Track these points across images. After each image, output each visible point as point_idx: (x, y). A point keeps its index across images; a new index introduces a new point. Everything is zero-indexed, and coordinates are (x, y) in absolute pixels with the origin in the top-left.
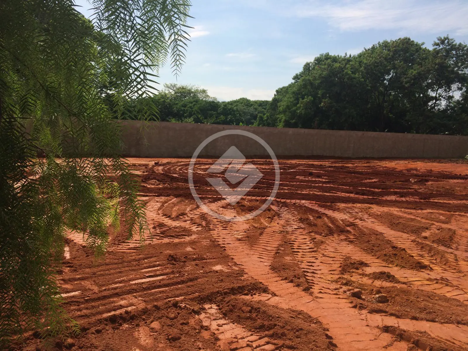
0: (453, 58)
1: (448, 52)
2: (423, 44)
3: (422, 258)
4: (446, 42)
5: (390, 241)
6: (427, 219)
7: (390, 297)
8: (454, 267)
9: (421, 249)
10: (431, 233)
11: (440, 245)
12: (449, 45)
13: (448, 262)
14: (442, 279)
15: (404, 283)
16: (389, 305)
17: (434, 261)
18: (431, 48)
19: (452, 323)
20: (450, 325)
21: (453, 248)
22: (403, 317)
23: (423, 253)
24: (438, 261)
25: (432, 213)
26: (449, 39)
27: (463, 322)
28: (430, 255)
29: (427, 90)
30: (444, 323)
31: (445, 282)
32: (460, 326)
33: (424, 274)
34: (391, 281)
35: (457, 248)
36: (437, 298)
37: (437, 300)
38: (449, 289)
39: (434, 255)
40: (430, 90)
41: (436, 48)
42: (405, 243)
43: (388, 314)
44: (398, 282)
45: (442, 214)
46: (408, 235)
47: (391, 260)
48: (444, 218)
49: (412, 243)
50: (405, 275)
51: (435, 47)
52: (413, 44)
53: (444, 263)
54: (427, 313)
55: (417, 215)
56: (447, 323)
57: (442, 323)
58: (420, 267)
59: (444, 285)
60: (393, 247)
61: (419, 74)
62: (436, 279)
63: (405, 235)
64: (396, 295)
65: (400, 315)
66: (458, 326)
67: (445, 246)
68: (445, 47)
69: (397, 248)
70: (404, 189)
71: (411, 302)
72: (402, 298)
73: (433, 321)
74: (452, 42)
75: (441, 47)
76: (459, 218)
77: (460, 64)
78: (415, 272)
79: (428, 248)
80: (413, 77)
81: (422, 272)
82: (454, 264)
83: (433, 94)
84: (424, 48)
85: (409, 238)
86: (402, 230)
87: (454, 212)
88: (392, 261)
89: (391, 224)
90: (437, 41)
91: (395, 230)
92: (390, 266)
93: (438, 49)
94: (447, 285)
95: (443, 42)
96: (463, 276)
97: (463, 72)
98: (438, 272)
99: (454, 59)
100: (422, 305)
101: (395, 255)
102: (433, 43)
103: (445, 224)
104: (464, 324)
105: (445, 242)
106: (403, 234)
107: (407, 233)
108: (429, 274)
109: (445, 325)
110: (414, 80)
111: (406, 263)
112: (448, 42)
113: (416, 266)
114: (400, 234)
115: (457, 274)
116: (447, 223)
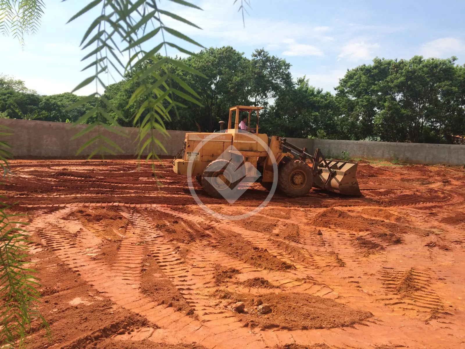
0: (268, 69)
1: (264, 63)
2: (243, 53)
3: (283, 257)
4: (262, 53)
5: (250, 242)
6: (272, 216)
7: (272, 306)
8: (312, 264)
9: (278, 248)
10: (280, 229)
11: (291, 241)
12: (265, 57)
13: (305, 259)
14: (308, 277)
15: (278, 287)
16: (273, 315)
17: (293, 259)
18: (250, 58)
19: (337, 326)
20: (336, 329)
21: (302, 243)
22: (294, 329)
23: (281, 251)
24: (296, 258)
25: (273, 209)
26: (264, 51)
27: (346, 324)
28: (287, 252)
30: (331, 328)
31: (312, 280)
32: (344, 328)
33: (290, 275)
34: (265, 287)
35: (305, 243)
36: (313, 300)
37: (314, 303)
38: (317, 288)
39: (291, 252)
40: (249, 96)
42: (262, 242)
43: (280, 327)
44: (273, 287)
45: (281, 210)
46: (262, 234)
47: (259, 263)
48: (284, 214)
49: (268, 242)
50: (276, 278)
51: (254, 58)
52: (235, 53)
53: (302, 260)
54: (311, 319)
55: (262, 213)
56: (333, 327)
57: (329, 328)
58: (286, 267)
59: (312, 284)
60: (256, 248)
61: (242, 80)
62: (304, 279)
63: (260, 235)
64: (277, 303)
65: (291, 326)
66: (343, 330)
67: (295, 242)
68: (261, 58)
69: (258, 249)
71: (294, 309)
72: (283, 306)
73: (321, 328)
74: (267, 55)
75: (259, 58)
76: (296, 212)
77: (273, 75)
78: (282, 273)
79: (285, 246)
80: (237, 83)
81: (289, 272)
82: (311, 260)
83: (253, 100)
84: (244, 57)
85: (264, 236)
86: (256, 229)
87: (290, 207)
88: (260, 265)
89: (245, 223)
90: (255, 53)
91: (249, 230)
92: (259, 269)
93: (256, 59)
94: (315, 284)
95: (259, 54)
96: (322, 272)
97: (276, 82)
98: (301, 270)
100: (305, 309)
101: (260, 256)
102: (252, 54)
104: (347, 326)
105: (295, 238)
106: (257, 233)
107: (261, 232)
108: (295, 274)
109: (333, 329)
110: (238, 86)
111: (272, 264)
112: (264, 54)
113: (282, 267)
114: (255, 233)
115: (316, 270)
116: (288, 218)
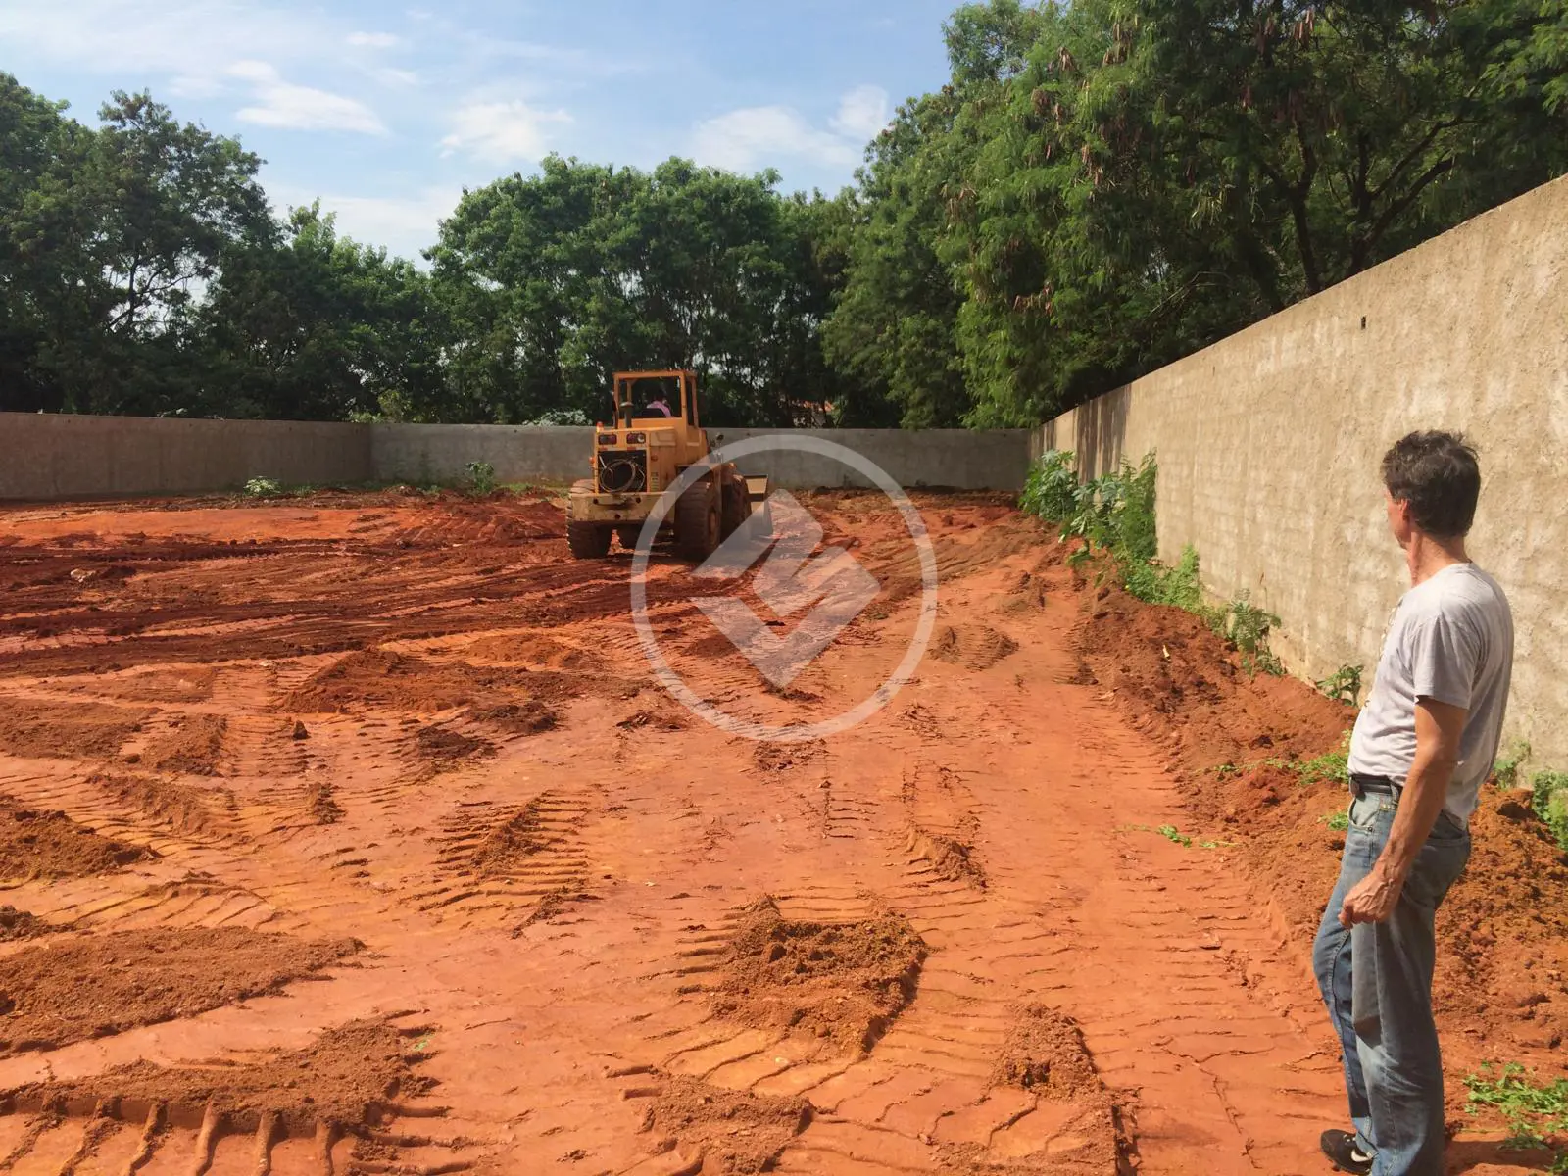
0: (171, 168)
1: (156, 146)
2: (64, 106)
3: (123, 829)
4: (143, 111)
5: (11, 797)
6: (136, 698)
7: (17, 989)
8: (227, 831)
9: (121, 801)
10: (153, 739)
11: (183, 772)
12: (155, 124)
13: (206, 821)
14: (191, 877)
15: (65, 928)
16: (17, 1017)
17: (166, 828)
18: (96, 125)
19: (226, 1002)
20: (221, 1010)
21: (223, 772)
22: (66, 1041)
23: (128, 810)
24: (178, 822)
25: (151, 674)
26: (150, 105)
27: (256, 989)
28: (151, 811)
29: (101, 267)
30: (201, 1011)
31: (201, 884)
32: (248, 1003)
33: (134, 879)
34: (18, 935)
35: (235, 771)
36: (176, 942)
37: (175, 948)
38: (213, 901)
39: (164, 808)
40: (108, 269)
41: (113, 128)
42: (64, 791)
43: (13, 1048)
44: (47, 929)
45: (183, 674)
46: (72, 764)
47: (16, 861)
48: (189, 685)
49: (88, 786)
50: (69, 901)
51: (110, 123)
52: (30, 102)
53: (196, 825)
54: (146, 1001)
55: (101, 692)
56: (211, 1007)
57: (194, 1014)
58: (122, 856)
59: (199, 894)
60: (24, 816)
61: (64, 208)
62: (173, 884)
63: (63, 766)
64: (39, 977)
65: (55, 1037)
66: (243, 1008)
67: (199, 773)
68: (141, 127)
69: (33, 815)
70: (52, 608)
71: (93, 981)
72: (61, 981)
73: (167, 1017)
74: (164, 118)
75: (129, 127)
76: (236, 675)
77: (195, 192)
78: (103, 880)
79: (144, 791)
80: (42, 218)
81: (127, 872)
82: (227, 820)
83: (121, 282)
84: (69, 119)
85: (79, 772)
86: (52, 750)
87: (221, 660)
88: (21, 865)
89: (9, 736)
90: (115, 106)
91: (23, 755)
92: (14, 882)
93: (118, 131)
94: (206, 893)
95: (133, 111)
96: (255, 852)
97: (208, 219)
98: (177, 858)
99: (176, 173)
100: (130, 979)
101: (31, 840)
102: (101, 108)
103: (195, 702)
104: (261, 994)
105: (198, 761)
106: (55, 762)
107: (71, 758)
108: (148, 875)
109: (205, 1015)
110: (47, 227)
111: (69, 859)
112: (149, 114)
113: (103, 861)
114: (45, 764)
115: (237, 848)
116: (198, 698)
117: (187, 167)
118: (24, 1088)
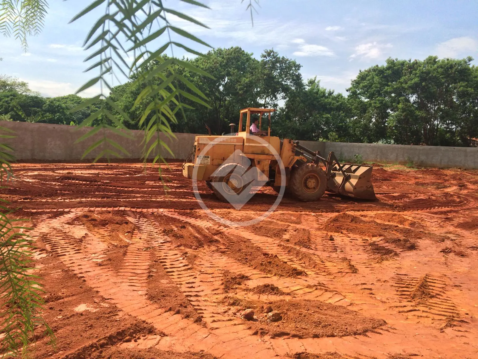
0: (277, 70)
1: (274, 63)
2: (252, 54)
3: (293, 263)
4: (272, 54)
5: (260, 248)
6: (282, 221)
7: (282, 313)
8: (324, 270)
9: (288, 253)
10: (290, 235)
11: (302, 246)
12: (274, 58)
13: (316, 265)
14: (319, 284)
15: (288, 294)
16: (284, 323)
17: (304, 265)
18: (259, 59)
19: (350, 335)
20: (348, 337)
21: (313, 248)
22: (305, 337)
23: (291, 257)
24: (307, 264)
25: (283, 214)
26: (273, 52)
27: (358, 332)
28: (298, 258)
29: (257, 97)
30: (343, 336)
31: (323, 287)
32: (356, 336)
33: (301, 281)
34: (275, 294)
35: (316, 248)
36: (325, 307)
37: (326, 310)
38: (328, 294)
39: (302, 258)
40: (259, 98)
41: (264, 60)
42: (272, 248)
43: (291, 335)
44: (283, 294)
45: (291, 215)
46: (272, 239)
47: (268, 269)
48: (295, 219)
49: (278, 247)
50: (286, 285)
51: (263, 58)
52: (244, 54)
53: (313, 266)
54: (323, 327)
55: (272, 218)
56: (346, 335)
57: (341, 337)
58: (296, 273)
59: (324, 291)
60: (265, 254)
61: (251, 82)
62: (315, 285)
63: (270, 240)
64: (287, 310)
65: (302, 334)
66: (356, 338)
67: (306, 247)
68: (271, 59)
69: (268, 254)
71: (305, 316)
72: (294, 313)
73: (333, 336)
74: (277, 56)
75: (268, 59)
76: (306, 217)
77: (283, 76)
78: (293, 280)
79: (295, 252)
80: (245, 85)
81: (300, 278)
82: (322, 266)
83: (262, 102)
84: (253, 58)
85: (274, 242)
86: (266, 234)
87: (300, 212)
88: (270, 271)
89: (254, 228)
90: (264, 54)
91: (259, 235)
92: (269, 275)
93: (266, 60)
94: (326, 291)
95: (269, 54)
96: (334, 278)
97: (286, 83)
98: (312, 277)
99: (279, 71)
100: (316, 318)
101: (270, 262)
102: (261, 55)
103: (298, 224)
104: (360, 334)
105: (306, 244)
106: (267, 238)
107: (271, 237)
108: (306, 281)
109: (345, 338)
110: (246, 87)
111: (282, 271)
112: (273, 55)
113: (292, 273)
114: (265, 238)
115: (328, 276)
117: (282, 69)
118: (303, 353)
